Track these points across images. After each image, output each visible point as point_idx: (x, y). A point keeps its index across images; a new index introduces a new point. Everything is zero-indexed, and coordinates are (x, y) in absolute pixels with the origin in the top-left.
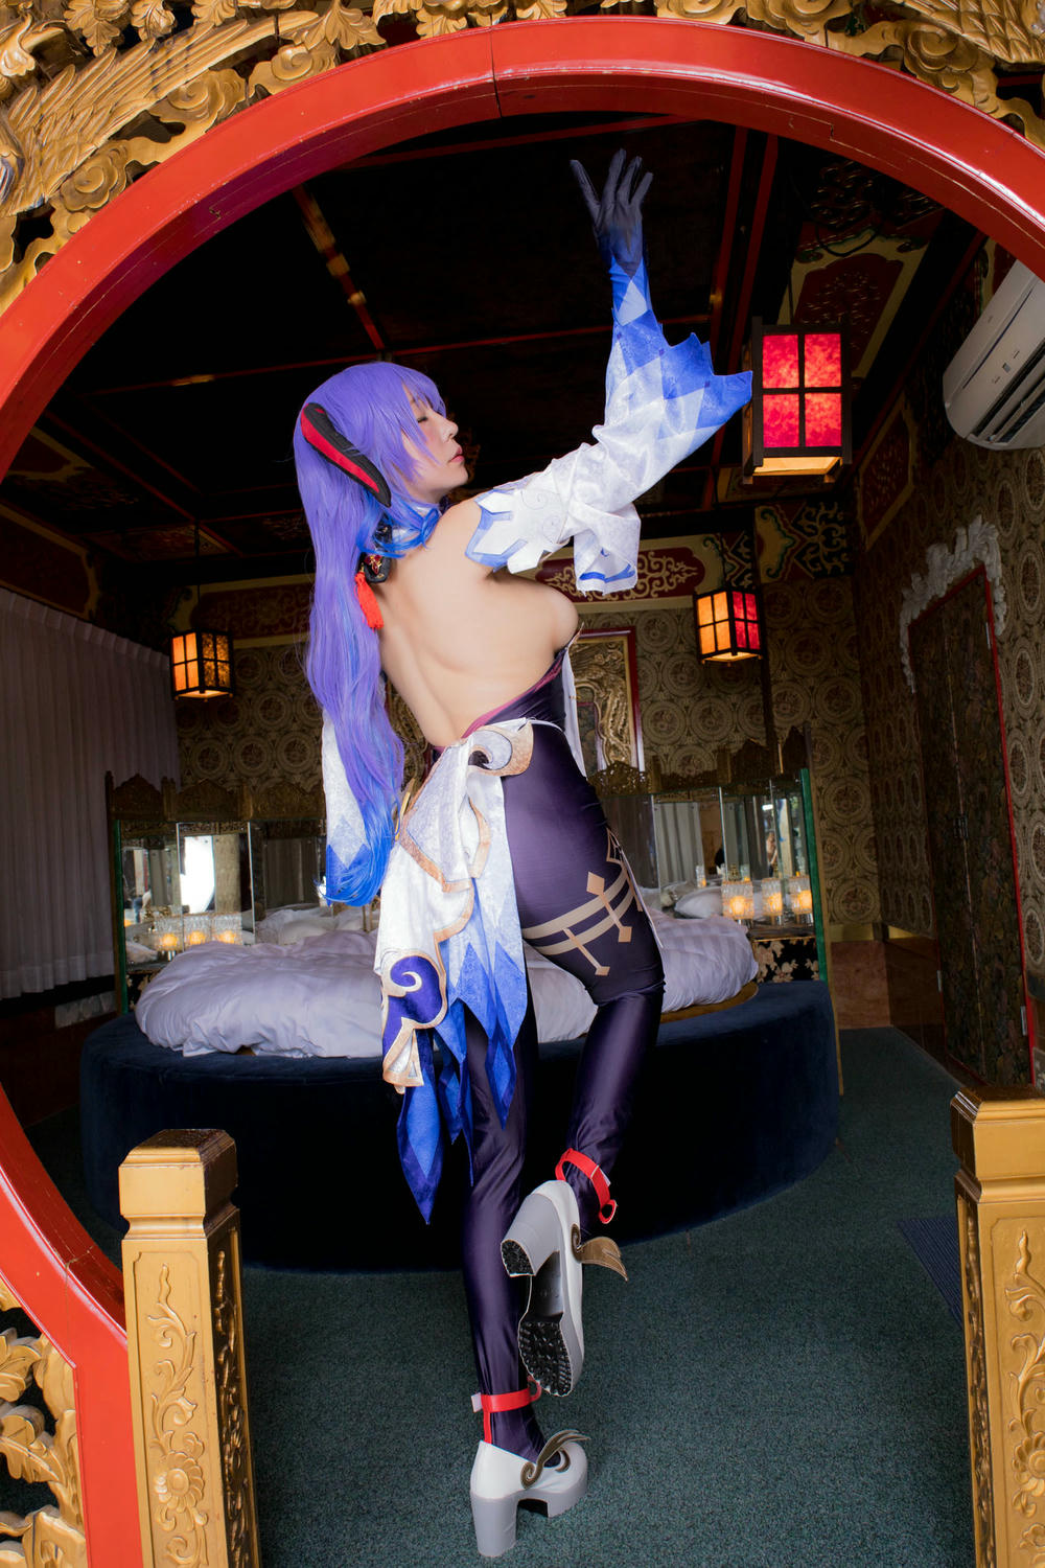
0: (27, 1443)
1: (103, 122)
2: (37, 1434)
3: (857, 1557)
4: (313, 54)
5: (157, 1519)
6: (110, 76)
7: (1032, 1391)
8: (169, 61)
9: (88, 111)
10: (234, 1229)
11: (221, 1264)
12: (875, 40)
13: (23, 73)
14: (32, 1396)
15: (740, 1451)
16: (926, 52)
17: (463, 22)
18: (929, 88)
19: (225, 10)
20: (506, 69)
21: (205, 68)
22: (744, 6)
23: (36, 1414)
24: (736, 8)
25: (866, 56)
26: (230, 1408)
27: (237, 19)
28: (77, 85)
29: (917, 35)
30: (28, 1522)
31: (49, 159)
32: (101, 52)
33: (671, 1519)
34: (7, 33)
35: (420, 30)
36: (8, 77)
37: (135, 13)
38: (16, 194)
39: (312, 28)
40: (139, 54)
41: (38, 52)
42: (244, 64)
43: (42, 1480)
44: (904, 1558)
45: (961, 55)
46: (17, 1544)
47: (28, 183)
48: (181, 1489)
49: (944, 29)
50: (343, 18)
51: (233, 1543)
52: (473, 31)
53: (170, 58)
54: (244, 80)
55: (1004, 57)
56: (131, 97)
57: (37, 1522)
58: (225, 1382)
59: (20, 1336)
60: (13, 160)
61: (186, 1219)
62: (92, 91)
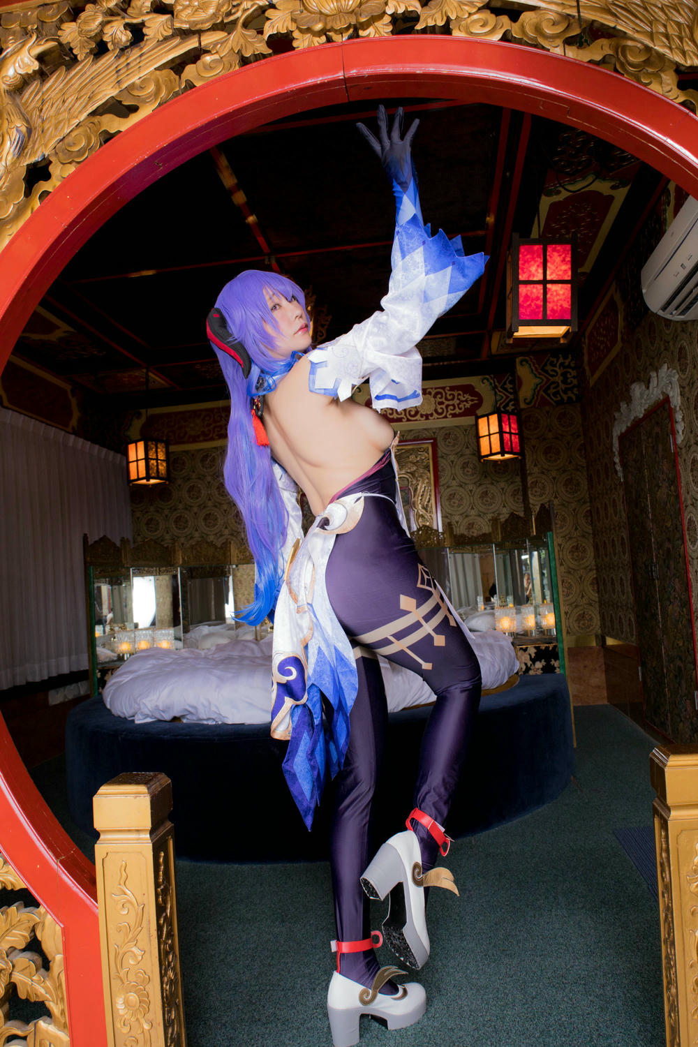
0: (30, 976)
1: (84, 104)
2: (37, 970)
4: (224, 59)
5: (118, 1025)
6: (88, 74)
8: (128, 64)
9: (74, 97)
10: (170, 837)
11: (161, 860)
12: (597, 51)
13: (31, 72)
14: (34, 946)
16: (630, 58)
17: (324, 39)
18: (633, 83)
19: (165, 30)
20: (352, 70)
21: (152, 68)
22: (510, 28)
23: (37, 957)
24: (505, 29)
25: (590, 62)
26: (167, 954)
27: (173, 36)
28: (67, 80)
29: (624, 48)
30: (31, 1027)
31: (48, 129)
32: (83, 58)
34: (20, 46)
35: (295, 44)
36: (20, 74)
37: (105, 32)
38: (26, 151)
39: (223, 42)
40: (108, 59)
41: (40, 58)
42: (177, 66)
43: (41, 1000)
45: (654, 60)
46: (23, 1042)
47: (34, 144)
48: (134, 1006)
49: (643, 44)
50: (244, 36)
51: (169, 1041)
52: (330, 45)
53: (128, 62)
54: (177, 77)
55: (682, 62)
56: (103, 88)
57: (37, 1028)
58: (164, 936)
59: (26, 907)
60: (24, 129)
61: (138, 831)
62: (76, 83)
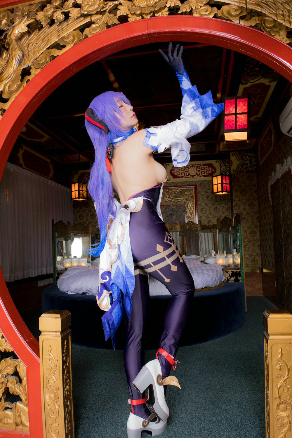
0: (14, 385)
1: (45, 44)
2: (17, 383)
3: (236, 429)
4: (100, 26)
5: (46, 406)
6: (47, 32)
7: (281, 389)
8: (63, 28)
9: (41, 42)
10: (69, 335)
11: (65, 343)
12: (253, 22)
13: (24, 32)
14: (16, 373)
15: (207, 400)
16: (267, 25)
17: (141, 17)
18: (268, 35)
19: (78, 15)
20: (151, 30)
21: (72, 30)
22: (217, 12)
23: (17, 378)
24: (214, 13)
25: (250, 26)
26: (66, 380)
27: (81, 16)
28: (38, 35)
29: (265, 20)
30: (14, 405)
31: (30, 55)
32: (45, 26)
33: (187, 416)
34: (20, 21)
35: (129, 20)
36: (20, 33)
37: (54, 15)
38: (22, 64)
39: (100, 19)
40: (55, 26)
41: (28, 26)
42: (82, 29)
43: (18, 394)
44: (249, 430)
45: (277, 26)
46: (11, 410)
47: (25, 61)
48: (53, 399)
49: (272, 18)
50: (109, 17)
51: (66, 413)
52: (143, 20)
53: (63, 27)
54: (82, 33)
55: (289, 26)
56: (52, 38)
57: (16, 405)
58: (65, 373)
59: (13, 359)
60: (21, 55)
61: (56, 332)
62: (42, 36)
